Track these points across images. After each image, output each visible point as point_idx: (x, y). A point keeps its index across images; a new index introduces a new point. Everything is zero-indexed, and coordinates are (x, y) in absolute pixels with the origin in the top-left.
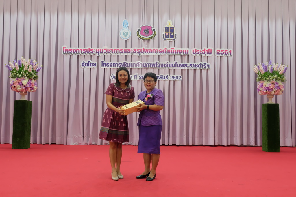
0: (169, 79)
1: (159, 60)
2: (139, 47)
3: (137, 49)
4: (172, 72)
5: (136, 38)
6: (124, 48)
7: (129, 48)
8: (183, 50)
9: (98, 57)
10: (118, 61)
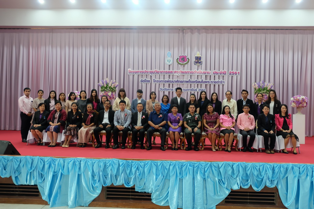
0: (198, 91)
1: (191, 78)
2: (178, 70)
3: (177, 71)
4: (199, 86)
5: (176, 64)
6: (168, 70)
7: (171, 70)
8: (207, 72)
9: (151, 76)
10: (164, 79)
